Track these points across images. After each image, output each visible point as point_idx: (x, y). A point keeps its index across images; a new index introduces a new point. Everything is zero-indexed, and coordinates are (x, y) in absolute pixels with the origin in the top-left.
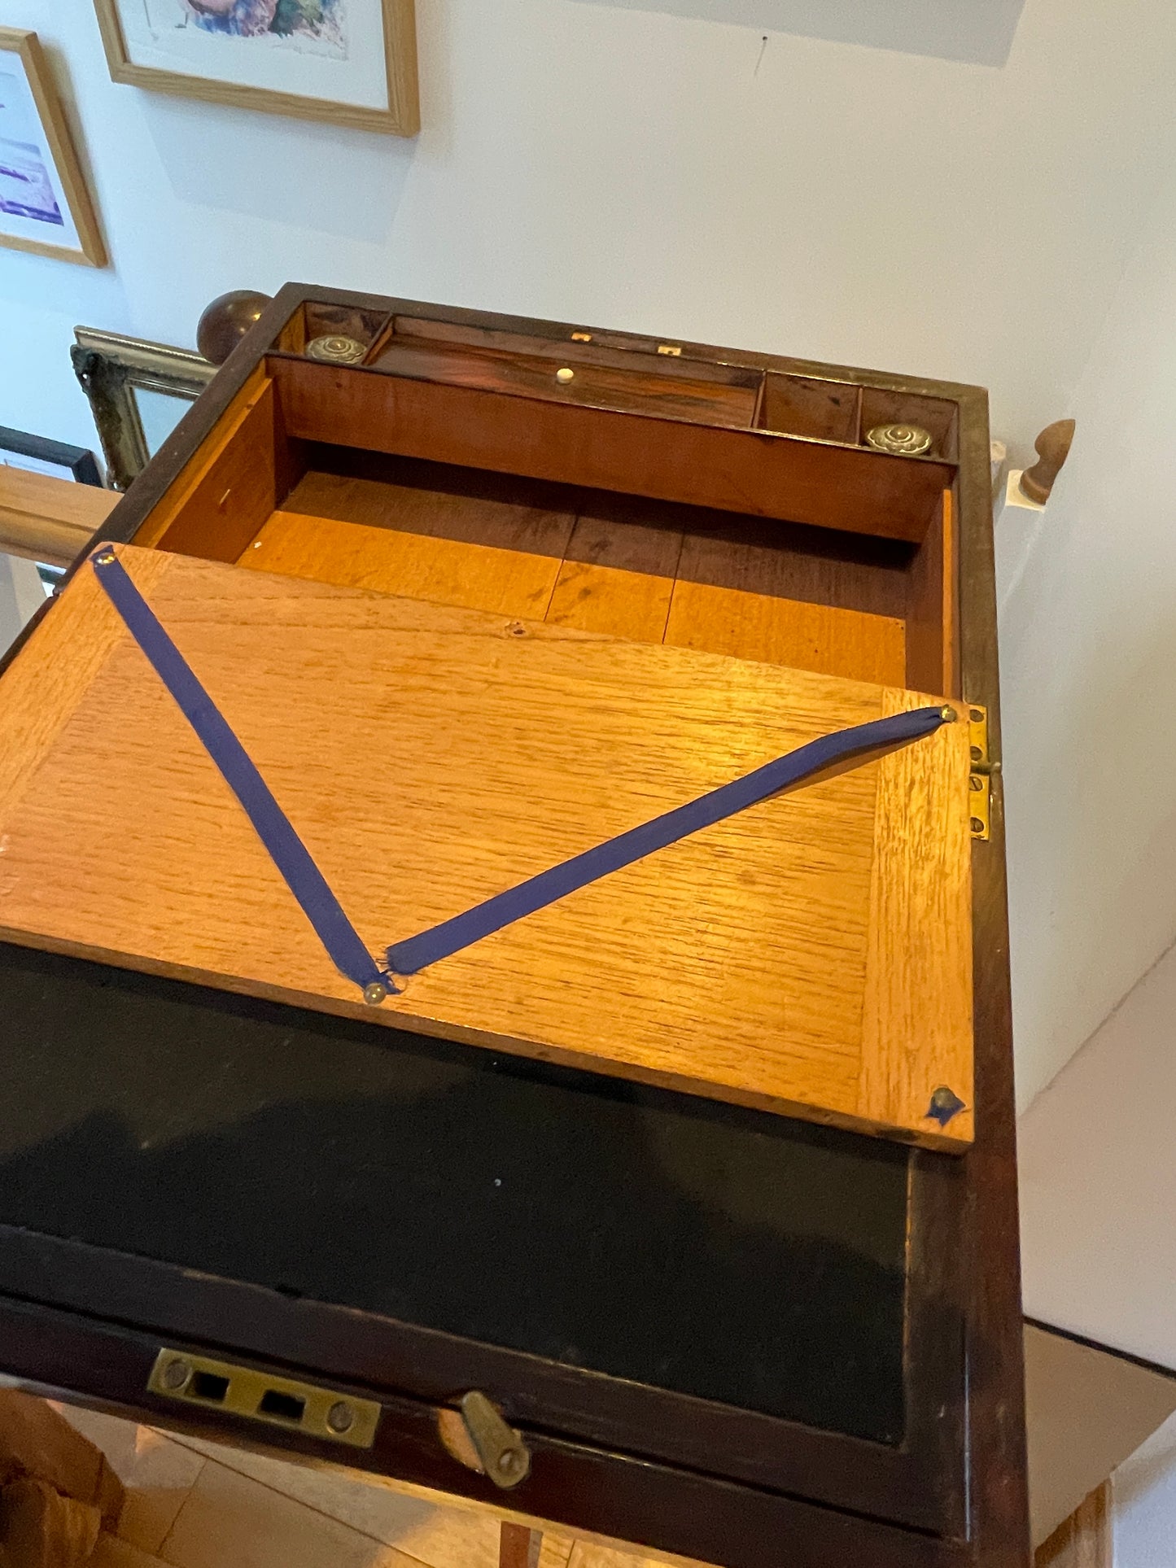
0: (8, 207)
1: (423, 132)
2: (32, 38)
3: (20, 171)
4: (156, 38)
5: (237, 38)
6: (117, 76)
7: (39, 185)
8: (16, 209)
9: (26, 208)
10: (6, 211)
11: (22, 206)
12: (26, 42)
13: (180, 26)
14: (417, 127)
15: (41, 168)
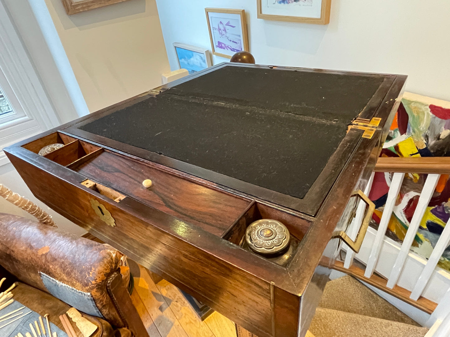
0: (233, 50)
1: (330, 23)
2: (243, 11)
3: (236, 41)
4: (268, 7)
5: (286, 4)
6: (259, 17)
7: (239, 44)
8: (234, 50)
9: (236, 50)
10: (232, 51)
11: (235, 49)
12: (242, 12)
13: (274, 4)
14: (328, 22)
15: (240, 40)
